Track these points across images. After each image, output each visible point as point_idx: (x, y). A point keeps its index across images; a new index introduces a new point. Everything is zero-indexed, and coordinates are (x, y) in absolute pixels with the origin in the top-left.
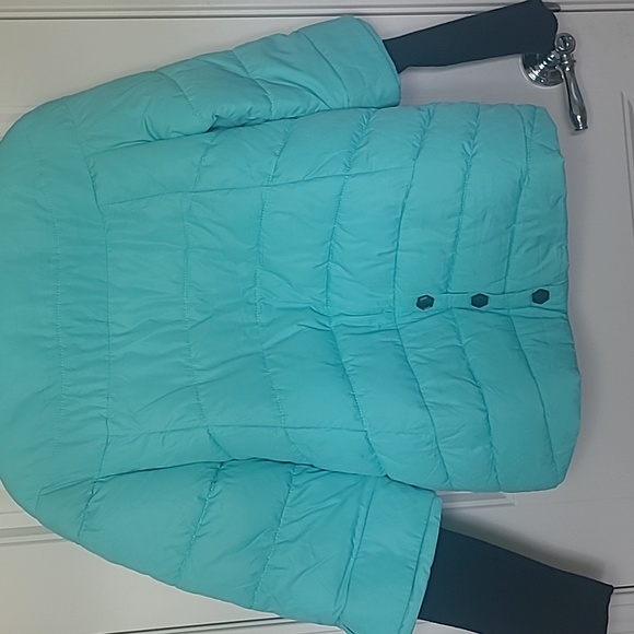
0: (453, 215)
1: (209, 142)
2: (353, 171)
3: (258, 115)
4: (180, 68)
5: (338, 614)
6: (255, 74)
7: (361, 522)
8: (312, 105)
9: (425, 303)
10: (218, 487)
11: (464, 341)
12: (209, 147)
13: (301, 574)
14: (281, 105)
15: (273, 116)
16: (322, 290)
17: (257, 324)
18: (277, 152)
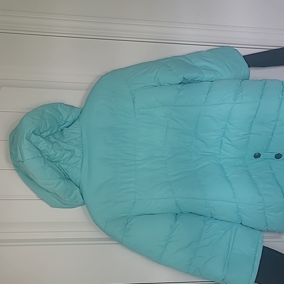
0: (274, 121)
1: (180, 88)
2: (236, 102)
3: (199, 79)
4: (167, 60)
5: (223, 277)
6: (196, 64)
7: (232, 240)
8: (219, 76)
9: (257, 156)
10: (178, 223)
11: (274, 171)
12: (180, 90)
13: (209, 260)
14: (207, 76)
15: (204, 80)
16: (217, 148)
17: (192, 160)
18: (207, 93)
